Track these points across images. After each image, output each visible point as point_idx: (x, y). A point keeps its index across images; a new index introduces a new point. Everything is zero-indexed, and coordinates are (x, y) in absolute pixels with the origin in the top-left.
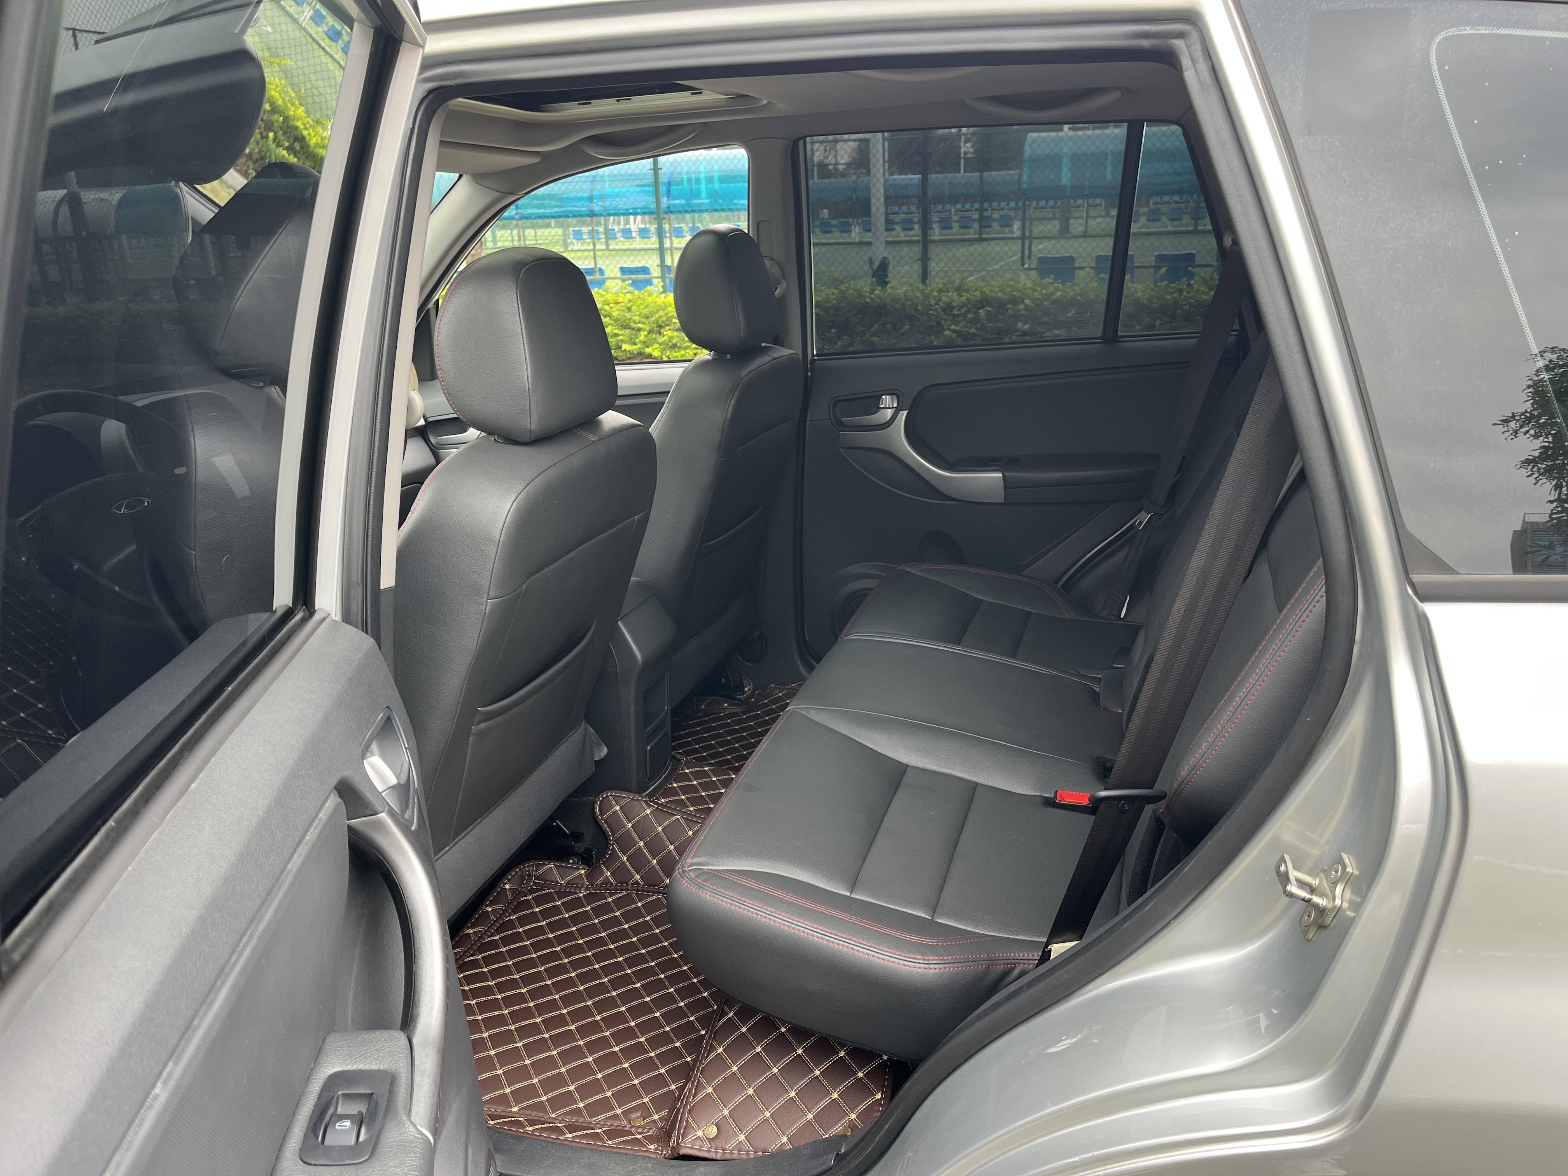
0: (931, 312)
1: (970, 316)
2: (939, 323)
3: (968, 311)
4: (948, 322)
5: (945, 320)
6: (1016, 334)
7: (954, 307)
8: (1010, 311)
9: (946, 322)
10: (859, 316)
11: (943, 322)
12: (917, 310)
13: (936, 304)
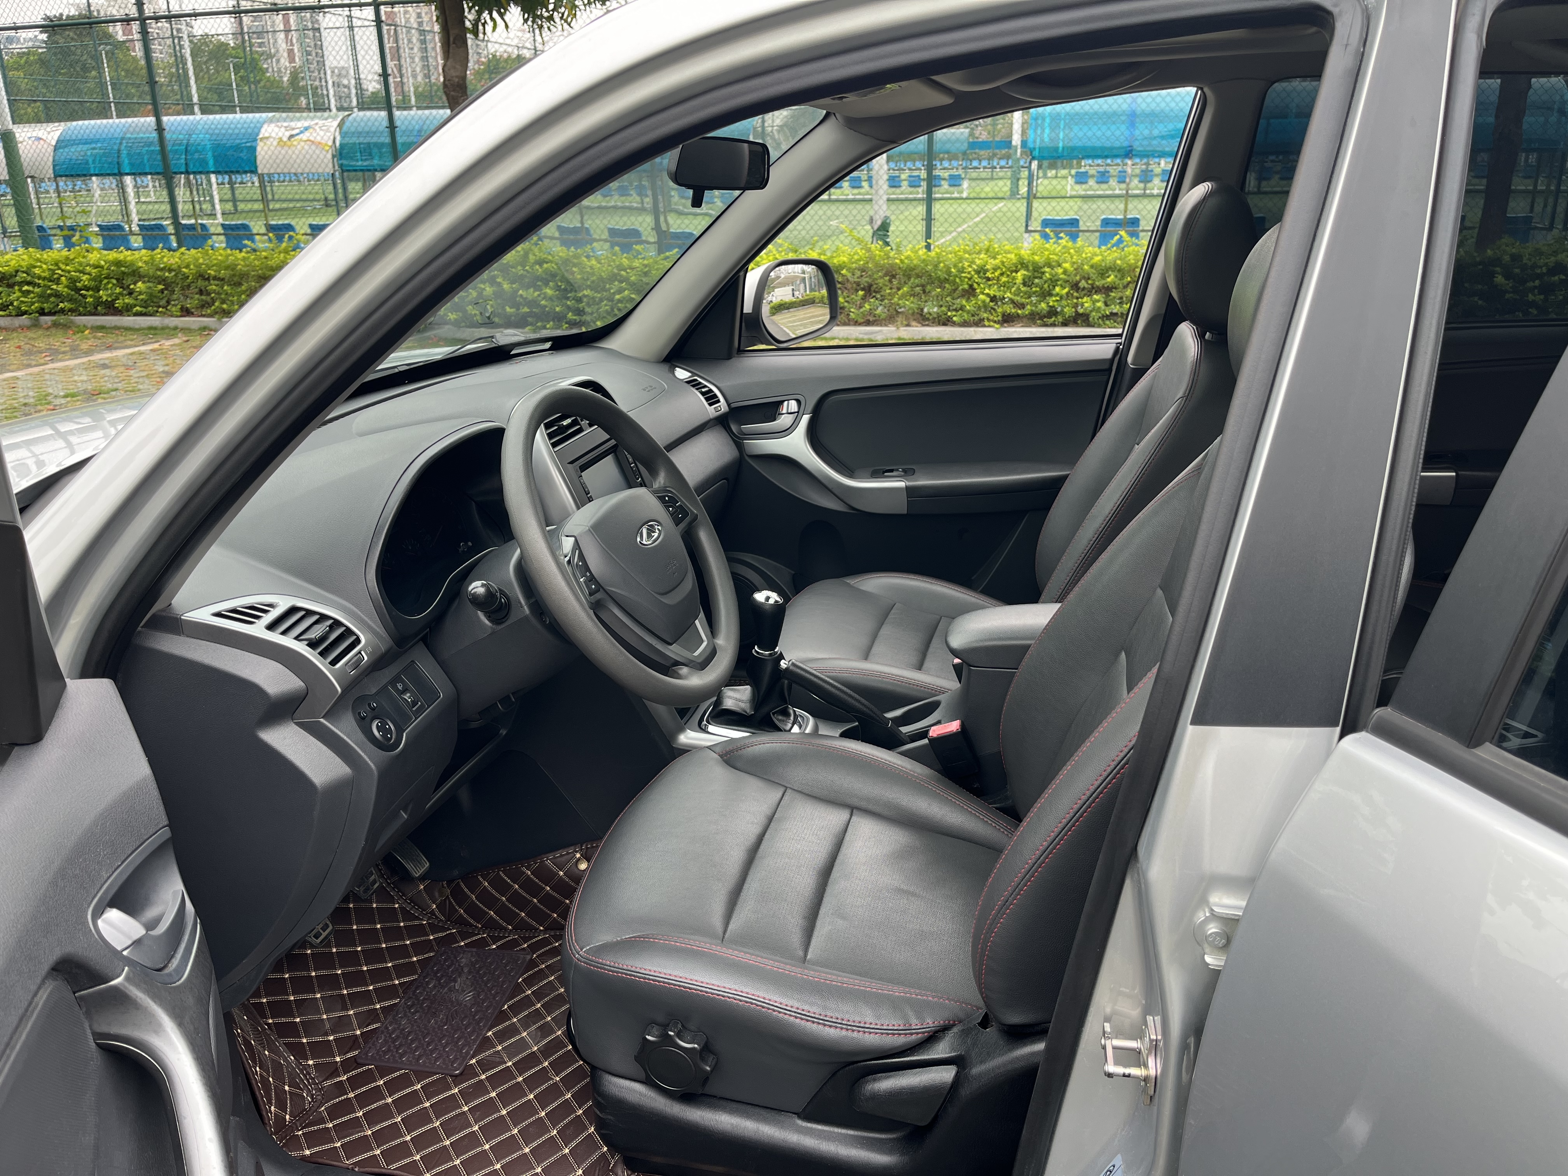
0: (963, 275)
1: (1004, 279)
2: (971, 286)
3: (1002, 274)
4: (982, 286)
5: (978, 284)
6: (1054, 299)
7: (987, 270)
8: (1047, 275)
9: (979, 285)
10: (887, 278)
11: (975, 286)
12: (949, 273)
13: (969, 266)
